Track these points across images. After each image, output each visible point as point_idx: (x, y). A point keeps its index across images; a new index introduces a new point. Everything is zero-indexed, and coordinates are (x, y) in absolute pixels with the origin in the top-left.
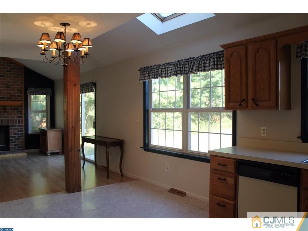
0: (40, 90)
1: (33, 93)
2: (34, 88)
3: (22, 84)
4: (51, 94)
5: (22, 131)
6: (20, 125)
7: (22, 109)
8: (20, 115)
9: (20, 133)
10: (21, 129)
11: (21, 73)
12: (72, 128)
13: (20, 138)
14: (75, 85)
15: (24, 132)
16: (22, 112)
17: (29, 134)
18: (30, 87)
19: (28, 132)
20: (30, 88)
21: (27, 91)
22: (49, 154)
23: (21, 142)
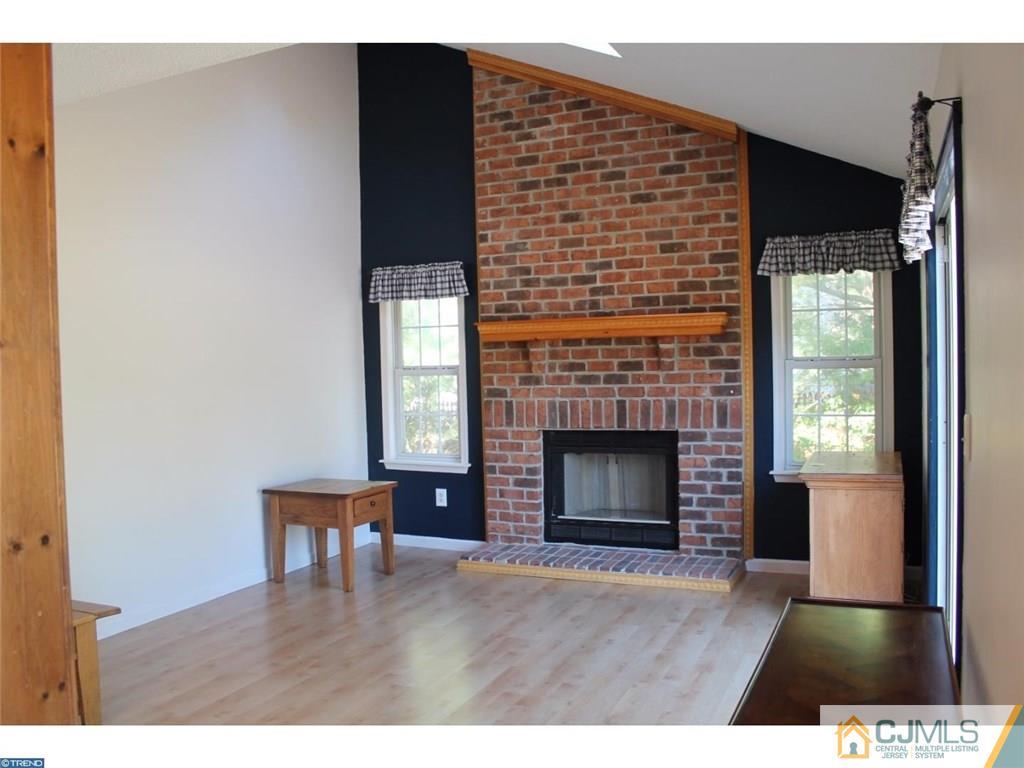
0: (829, 244)
2: (795, 239)
3: (735, 224)
5: (738, 463)
6: (728, 430)
7: (736, 351)
8: (726, 380)
9: (724, 471)
10: (730, 450)
11: (730, 171)
13: (726, 497)
15: (747, 470)
16: (734, 364)
17: (777, 480)
18: (773, 237)
19: (772, 468)
20: (778, 240)
21: (760, 256)
23: (729, 517)
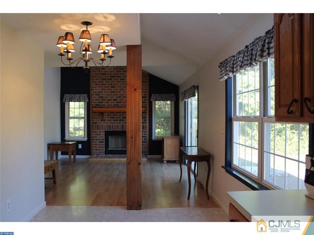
0: (164, 96)
1: (157, 99)
2: (157, 94)
3: (146, 91)
4: (175, 100)
5: (146, 137)
6: (144, 130)
7: (146, 115)
8: (144, 121)
9: (144, 138)
10: (145, 134)
11: (145, 80)
12: (132, 137)
14: (135, 90)
15: (147, 138)
16: (146, 118)
17: (153, 140)
19: (152, 137)
20: (154, 94)
21: (151, 97)
22: (165, 162)
